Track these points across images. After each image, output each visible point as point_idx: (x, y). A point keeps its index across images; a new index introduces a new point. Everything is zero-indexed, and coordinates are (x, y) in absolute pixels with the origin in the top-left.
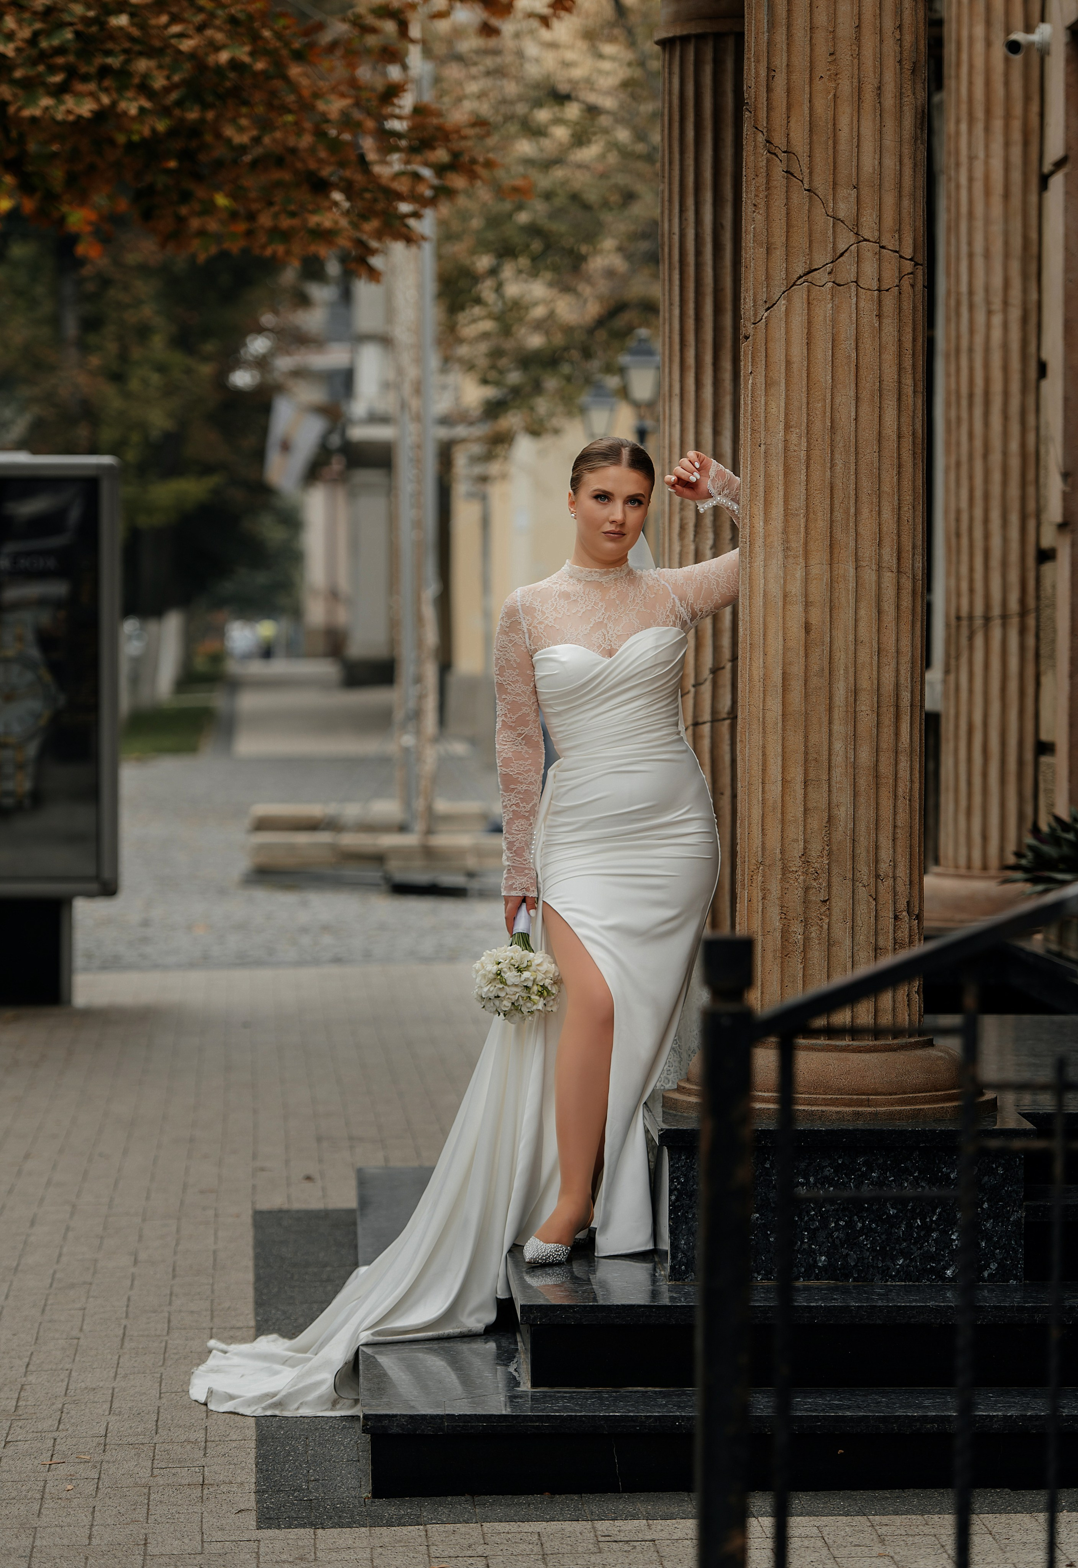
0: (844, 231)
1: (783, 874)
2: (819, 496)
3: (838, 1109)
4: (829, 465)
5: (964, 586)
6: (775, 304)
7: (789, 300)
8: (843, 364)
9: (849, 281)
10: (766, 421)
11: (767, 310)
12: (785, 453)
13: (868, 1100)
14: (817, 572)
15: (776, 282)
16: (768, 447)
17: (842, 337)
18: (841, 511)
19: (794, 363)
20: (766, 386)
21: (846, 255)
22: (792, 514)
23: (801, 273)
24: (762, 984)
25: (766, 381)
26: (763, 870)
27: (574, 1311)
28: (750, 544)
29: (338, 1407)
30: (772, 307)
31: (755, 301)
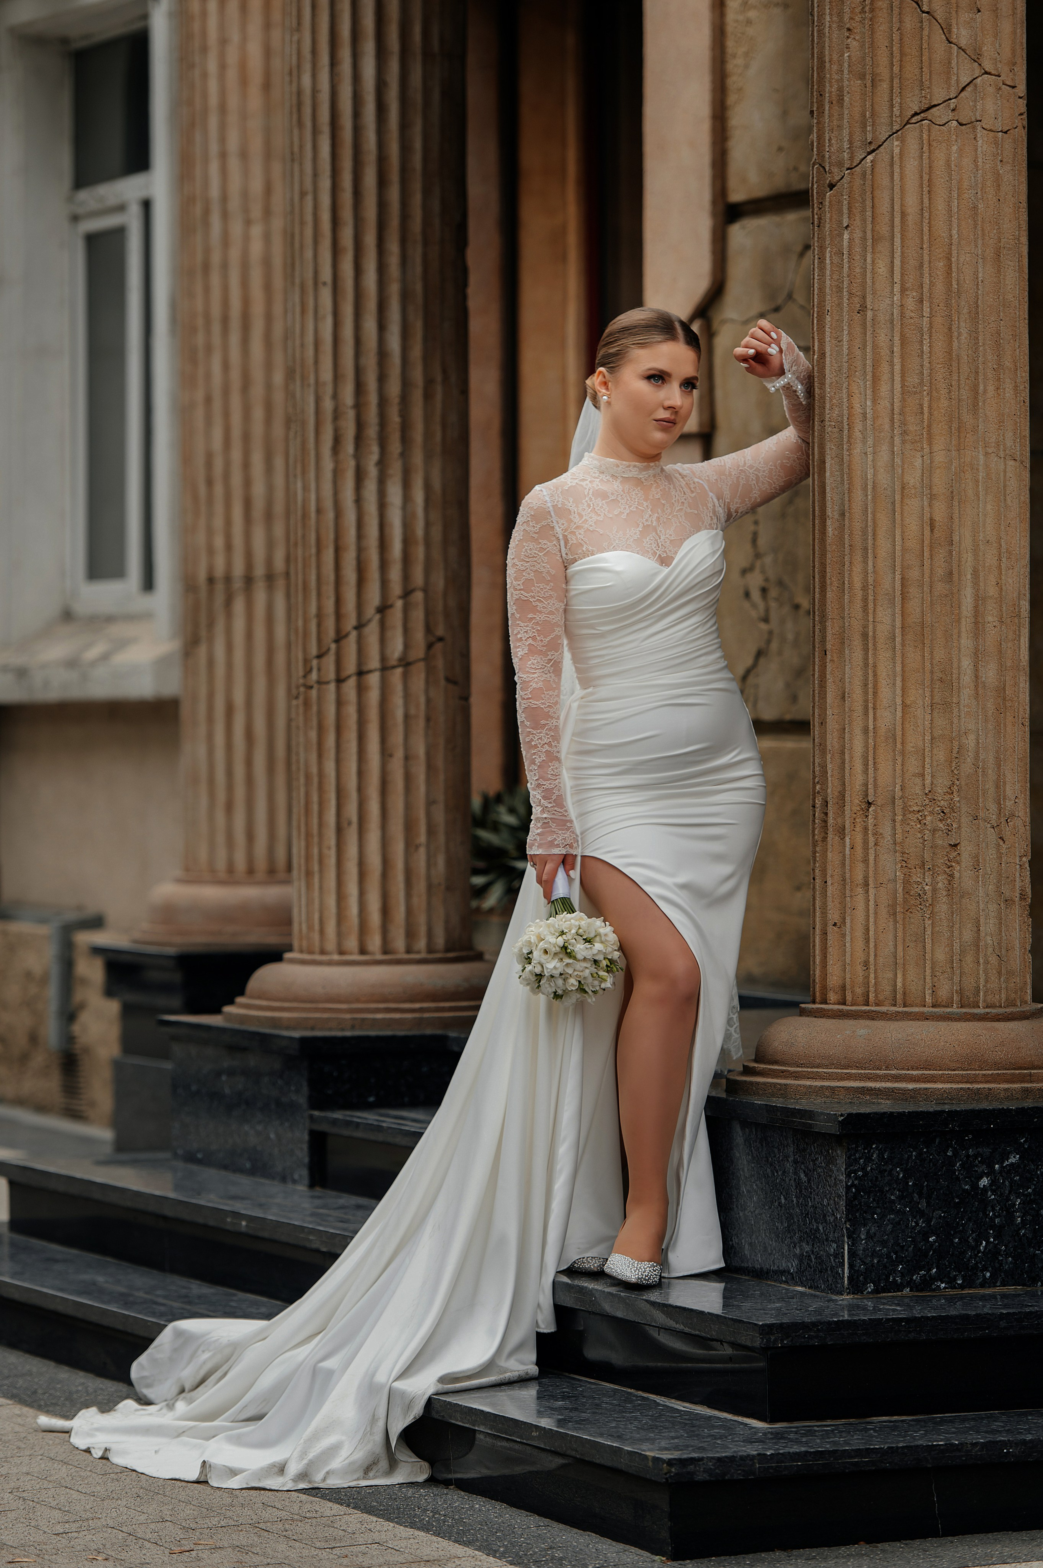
0: (966, 61)
1: (904, 815)
2: (942, 370)
3: (1006, 1086)
4: (956, 334)
5: (219, 542)
6: (880, 146)
7: (903, 141)
8: (967, 216)
9: (973, 120)
10: (873, 283)
11: (869, 153)
12: (901, 319)
13: (1030, 1075)
14: (941, 460)
15: (882, 120)
16: (876, 313)
17: (966, 184)
18: (967, 388)
19: (909, 215)
20: (873, 242)
21: (969, 89)
22: (909, 392)
23: (916, 109)
24: (876, 945)
25: (873, 236)
26: (875, 811)
27: (818, 1330)
28: (849, 428)
29: (371, 1474)
30: (877, 149)
31: (851, 142)
